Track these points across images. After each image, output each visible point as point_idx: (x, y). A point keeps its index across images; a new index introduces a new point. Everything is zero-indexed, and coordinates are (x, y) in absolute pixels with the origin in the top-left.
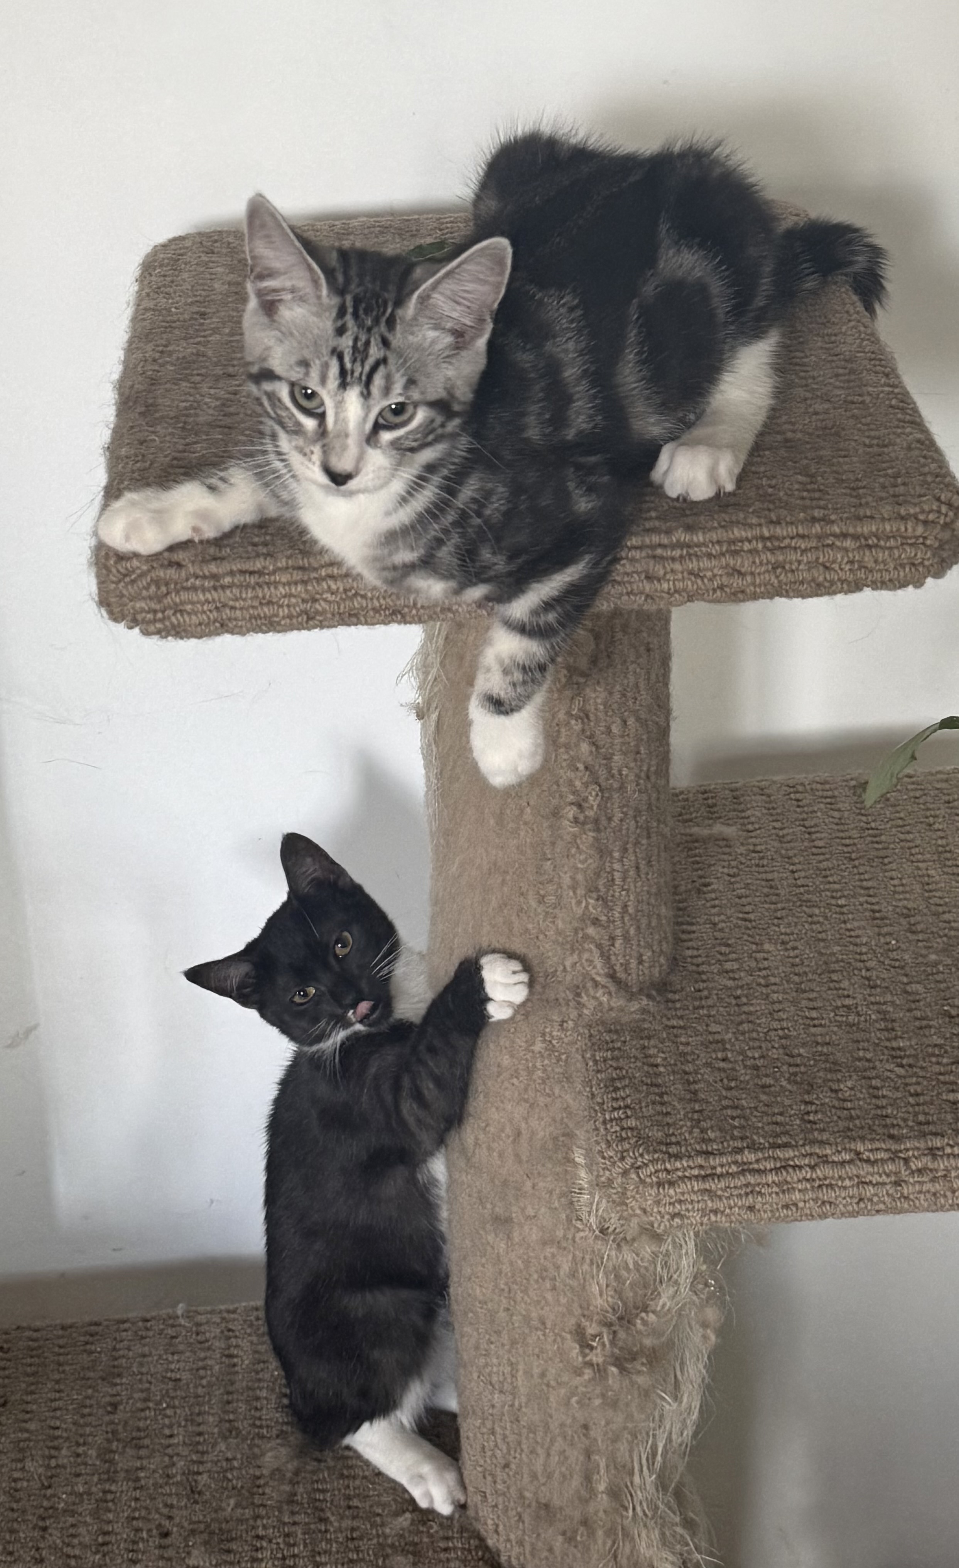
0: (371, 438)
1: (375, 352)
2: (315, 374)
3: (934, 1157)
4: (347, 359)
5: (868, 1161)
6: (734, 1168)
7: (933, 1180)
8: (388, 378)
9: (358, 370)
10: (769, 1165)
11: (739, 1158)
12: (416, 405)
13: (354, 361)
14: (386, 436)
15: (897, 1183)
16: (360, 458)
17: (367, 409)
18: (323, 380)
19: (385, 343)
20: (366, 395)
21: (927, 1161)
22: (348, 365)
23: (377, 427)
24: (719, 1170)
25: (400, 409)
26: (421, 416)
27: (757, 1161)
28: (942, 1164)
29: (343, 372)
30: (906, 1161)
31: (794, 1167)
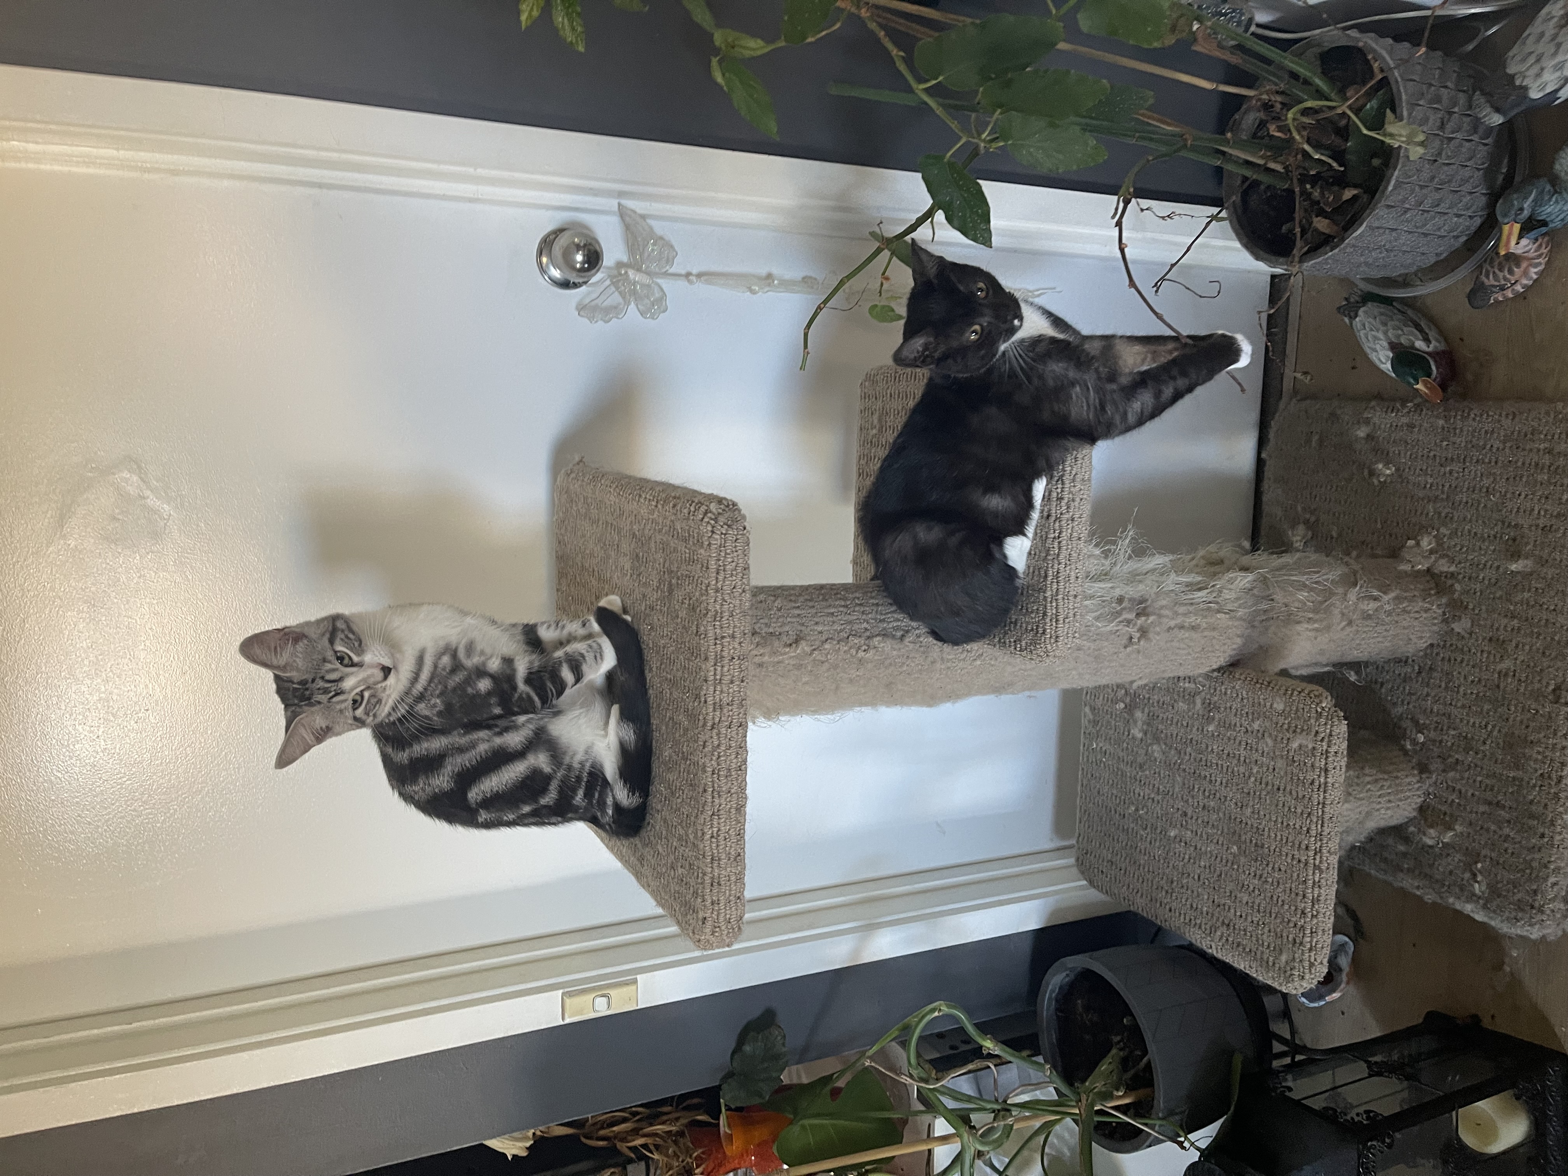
0: (360, 665)
1: (321, 684)
2: (343, 706)
3: (1062, 499)
4: (331, 695)
5: (1060, 533)
6: (1054, 604)
7: (1073, 500)
8: (329, 671)
9: (333, 689)
10: (1055, 586)
11: (1049, 600)
12: (336, 652)
13: (330, 692)
14: (356, 659)
15: (1073, 520)
16: (371, 666)
17: (347, 675)
18: (346, 700)
19: (313, 681)
20: (341, 679)
21: (1063, 503)
22: (333, 693)
23: (353, 665)
24: (1054, 612)
25: (341, 659)
26: (340, 648)
27: (1052, 590)
28: (1066, 496)
29: (337, 694)
30: (1061, 514)
31: (1058, 573)
